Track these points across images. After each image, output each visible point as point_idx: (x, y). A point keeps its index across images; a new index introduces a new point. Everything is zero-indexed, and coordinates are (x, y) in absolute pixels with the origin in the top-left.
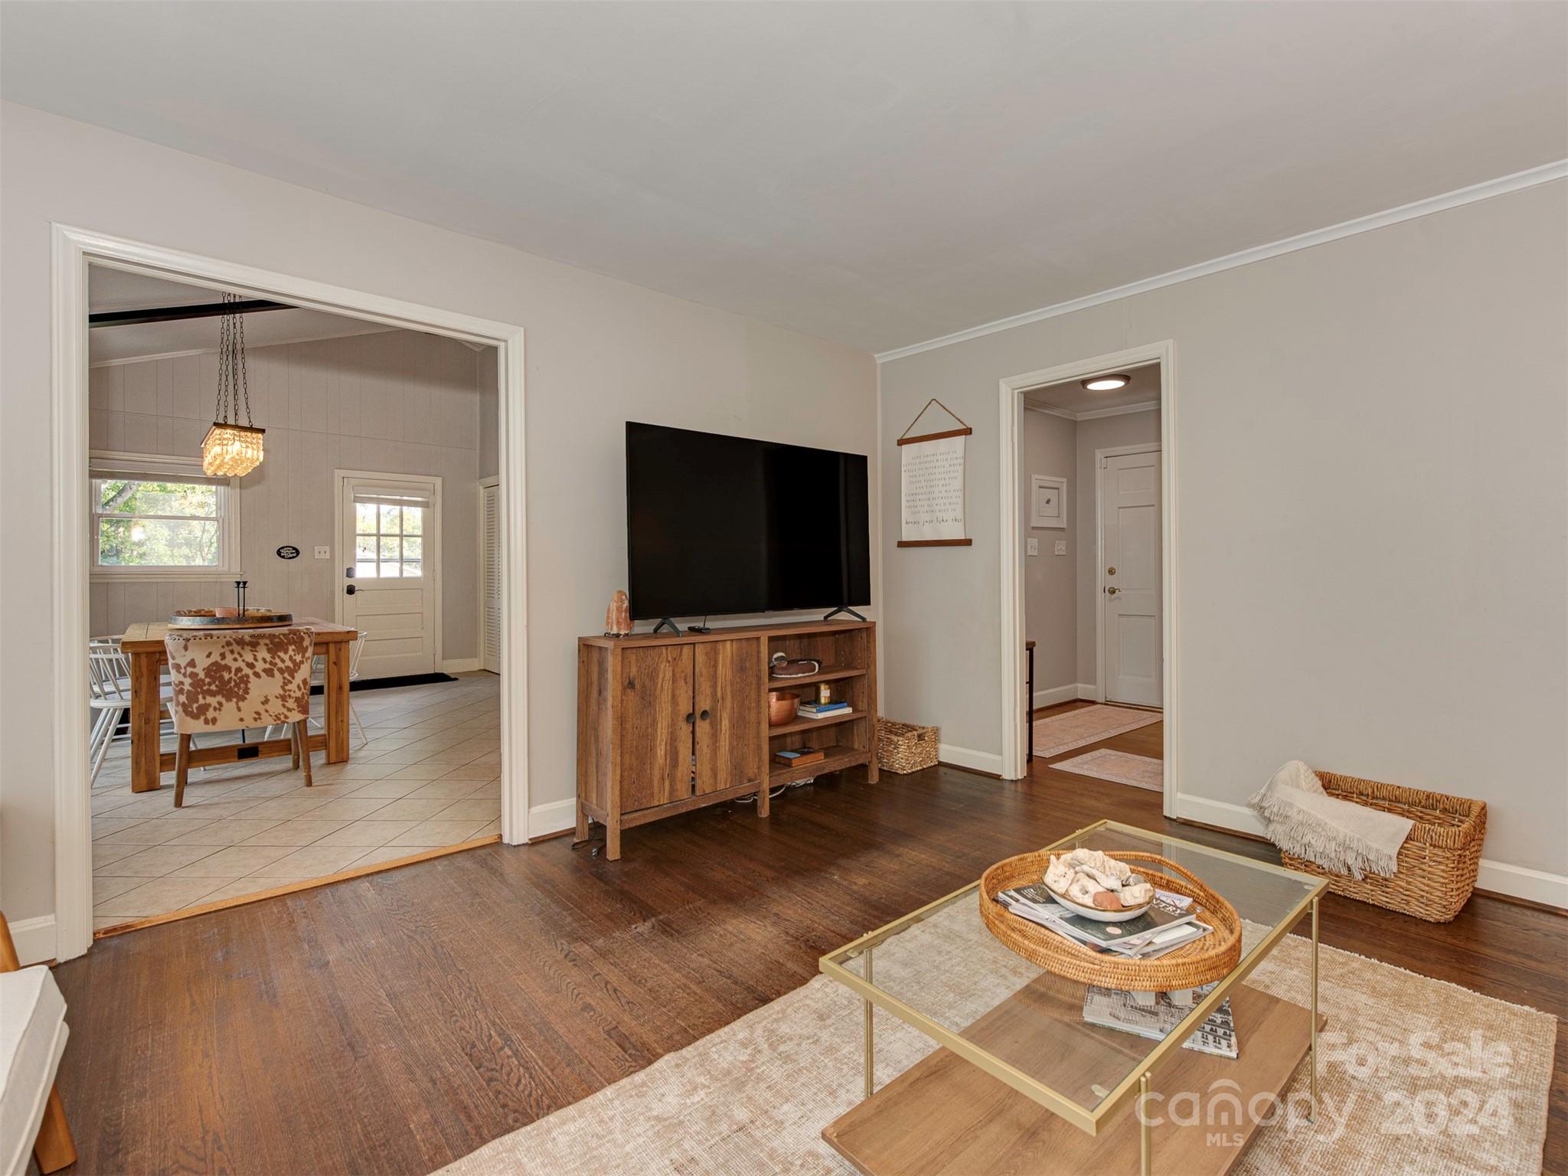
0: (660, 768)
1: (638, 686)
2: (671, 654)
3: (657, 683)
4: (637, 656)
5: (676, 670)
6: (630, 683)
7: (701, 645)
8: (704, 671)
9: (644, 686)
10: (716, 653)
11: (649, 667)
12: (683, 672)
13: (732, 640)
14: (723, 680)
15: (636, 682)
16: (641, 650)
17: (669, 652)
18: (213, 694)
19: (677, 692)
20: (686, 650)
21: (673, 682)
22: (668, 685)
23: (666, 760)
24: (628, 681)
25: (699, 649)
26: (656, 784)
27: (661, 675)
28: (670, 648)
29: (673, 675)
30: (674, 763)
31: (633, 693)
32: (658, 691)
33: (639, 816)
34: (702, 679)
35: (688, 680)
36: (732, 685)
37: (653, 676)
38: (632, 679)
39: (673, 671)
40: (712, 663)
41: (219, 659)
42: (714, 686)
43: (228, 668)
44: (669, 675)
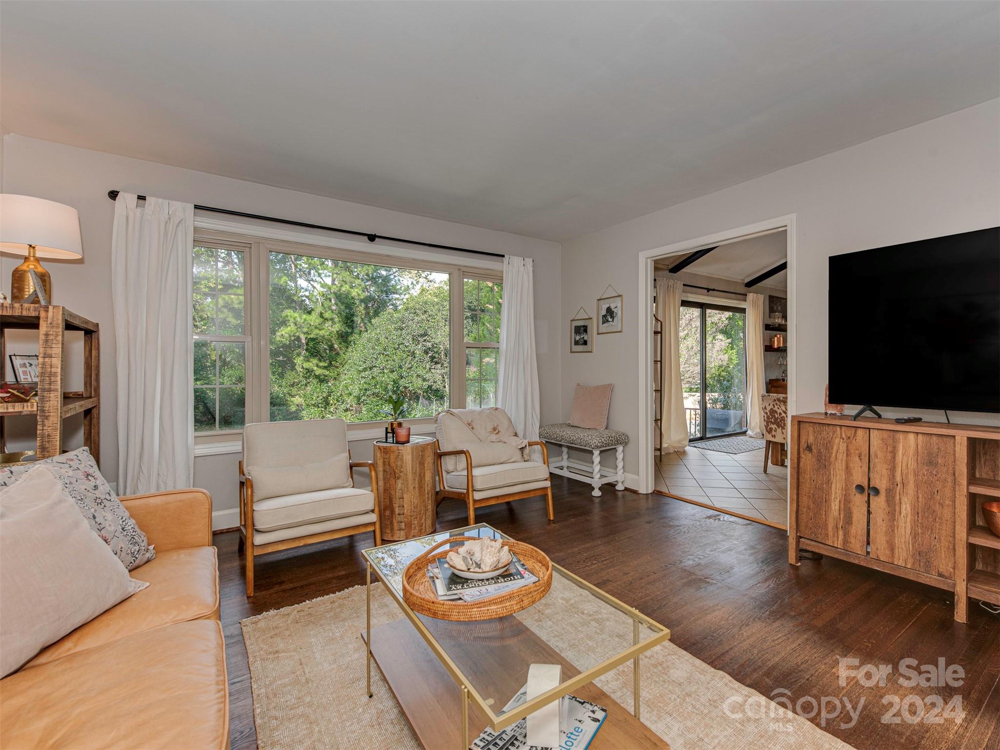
0: (834, 519)
1: (814, 451)
2: (845, 433)
3: (832, 453)
4: (814, 429)
5: (850, 447)
6: (808, 447)
7: (876, 432)
8: (880, 454)
9: (819, 452)
10: (895, 441)
11: (824, 439)
12: (857, 449)
13: (917, 433)
14: (904, 468)
15: (813, 448)
16: (817, 425)
17: (842, 431)
18: (773, 424)
19: (851, 465)
20: (860, 432)
21: (847, 455)
22: (842, 456)
23: (840, 514)
24: (806, 445)
25: (874, 434)
26: (830, 529)
27: (835, 448)
28: (843, 428)
29: (847, 450)
30: (848, 519)
31: (810, 455)
32: (832, 459)
33: (814, 545)
34: (876, 461)
35: (862, 457)
36: (916, 475)
37: (828, 446)
38: (809, 444)
39: (847, 447)
40: (890, 449)
41: (772, 407)
42: (893, 470)
43: (776, 412)
44: (843, 447)
